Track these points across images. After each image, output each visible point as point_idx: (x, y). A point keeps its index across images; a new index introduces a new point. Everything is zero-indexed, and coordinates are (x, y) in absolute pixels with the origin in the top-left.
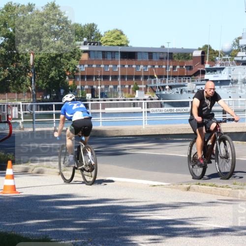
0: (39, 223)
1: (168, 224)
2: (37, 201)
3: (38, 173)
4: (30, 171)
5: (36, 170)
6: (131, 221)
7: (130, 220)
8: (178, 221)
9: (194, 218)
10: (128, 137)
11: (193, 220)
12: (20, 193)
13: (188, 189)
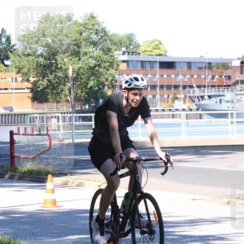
0: (80, 238)
1: (210, 240)
2: (77, 215)
3: (78, 186)
4: (70, 184)
5: (76, 183)
6: (172, 237)
7: (170, 235)
8: (219, 237)
9: (235, 234)
10: (168, 149)
11: (234, 235)
12: (60, 207)
13: (228, 203)
